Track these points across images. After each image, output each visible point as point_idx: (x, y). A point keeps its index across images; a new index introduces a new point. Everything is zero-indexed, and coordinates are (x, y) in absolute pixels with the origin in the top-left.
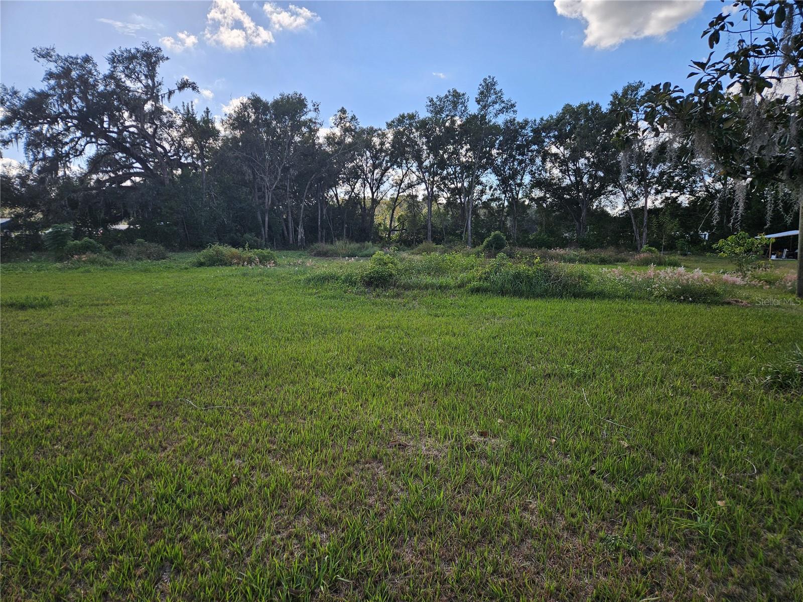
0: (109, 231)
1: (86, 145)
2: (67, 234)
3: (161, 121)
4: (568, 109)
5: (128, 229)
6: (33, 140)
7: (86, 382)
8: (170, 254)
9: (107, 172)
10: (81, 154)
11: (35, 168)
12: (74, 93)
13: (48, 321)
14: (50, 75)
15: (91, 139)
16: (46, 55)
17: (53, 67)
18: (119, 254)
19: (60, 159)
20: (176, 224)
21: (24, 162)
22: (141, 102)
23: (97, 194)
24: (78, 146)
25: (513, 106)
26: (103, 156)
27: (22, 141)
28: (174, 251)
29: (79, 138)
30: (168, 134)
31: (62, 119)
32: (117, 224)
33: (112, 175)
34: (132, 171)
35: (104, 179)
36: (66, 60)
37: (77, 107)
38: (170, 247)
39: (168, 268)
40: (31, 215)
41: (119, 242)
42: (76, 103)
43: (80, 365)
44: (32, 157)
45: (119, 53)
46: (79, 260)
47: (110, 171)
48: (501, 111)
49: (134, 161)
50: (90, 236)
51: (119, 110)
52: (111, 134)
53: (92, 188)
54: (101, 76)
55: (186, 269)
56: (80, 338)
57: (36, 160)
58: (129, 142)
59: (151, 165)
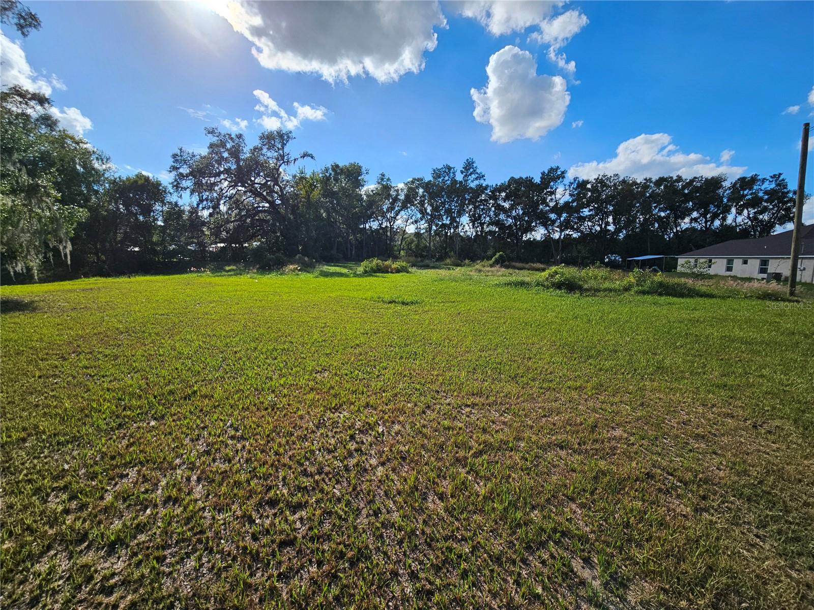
4: (512, 178)
16: (212, 132)
17: (215, 139)
25: (483, 176)
48: (476, 179)
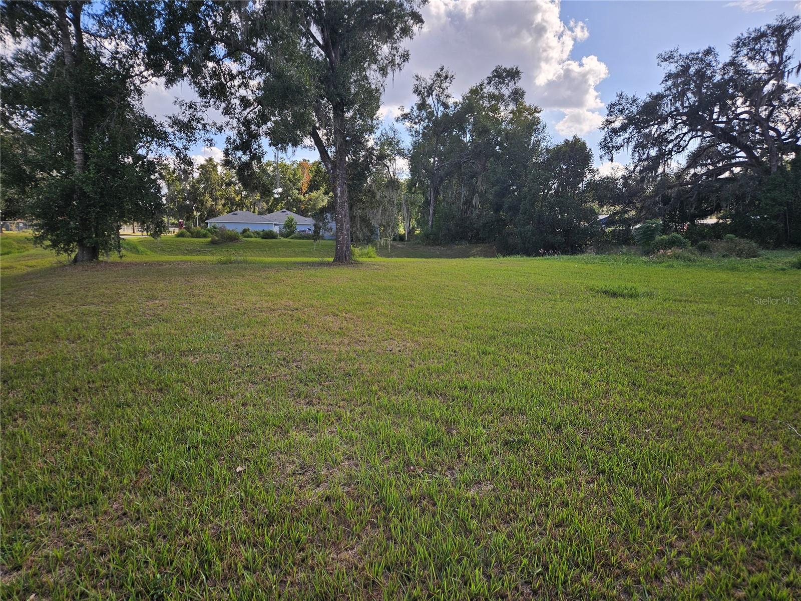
0: (696, 225)
1: (690, 140)
2: (656, 229)
3: (780, 100)
5: (717, 223)
6: (642, 142)
7: (672, 376)
8: (763, 252)
9: (706, 165)
10: (683, 150)
11: (638, 168)
12: (689, 89)
13: (636, 311)
14: (669, 76)
15: (696, 134)
16: (669, 58)
17: (673, 68)
18: (704, 249)
19: (663, 156)
20: (776, 217)
21: (630, 164)
22: (760, 83)
23: (692, 188)
24: (682, 143)
26: (705, 150)
27: (632, 145)
28: (768, 248)
29: (685, 134)
30: (787, 114)
31: (672, 117)
32: (706, 218)
33: (711, 168)
34: (734, 161)
35: (702, 172)
36: (687, 58)
37: (689, 103)
38: (765, 245)
39: (760, 268)
40: (626, 212)
41: (704, 238)
42: (688, 99)
43: (666, 358)
44: (637, 158)
45: (746, 35)
46: (664, 255)
47: (709, 164)
49: (738, 150)
50: (676, 231)
51: (733, 97)
52: (720, 125)
53: (687, 183)
54: (720, 66)
55: (783, 270)
56: (665, 331)
57: (640, 160)
58: (737, 131)
59: (757, 153)
